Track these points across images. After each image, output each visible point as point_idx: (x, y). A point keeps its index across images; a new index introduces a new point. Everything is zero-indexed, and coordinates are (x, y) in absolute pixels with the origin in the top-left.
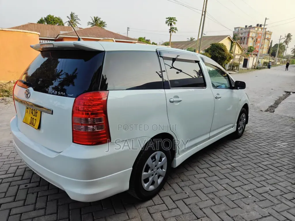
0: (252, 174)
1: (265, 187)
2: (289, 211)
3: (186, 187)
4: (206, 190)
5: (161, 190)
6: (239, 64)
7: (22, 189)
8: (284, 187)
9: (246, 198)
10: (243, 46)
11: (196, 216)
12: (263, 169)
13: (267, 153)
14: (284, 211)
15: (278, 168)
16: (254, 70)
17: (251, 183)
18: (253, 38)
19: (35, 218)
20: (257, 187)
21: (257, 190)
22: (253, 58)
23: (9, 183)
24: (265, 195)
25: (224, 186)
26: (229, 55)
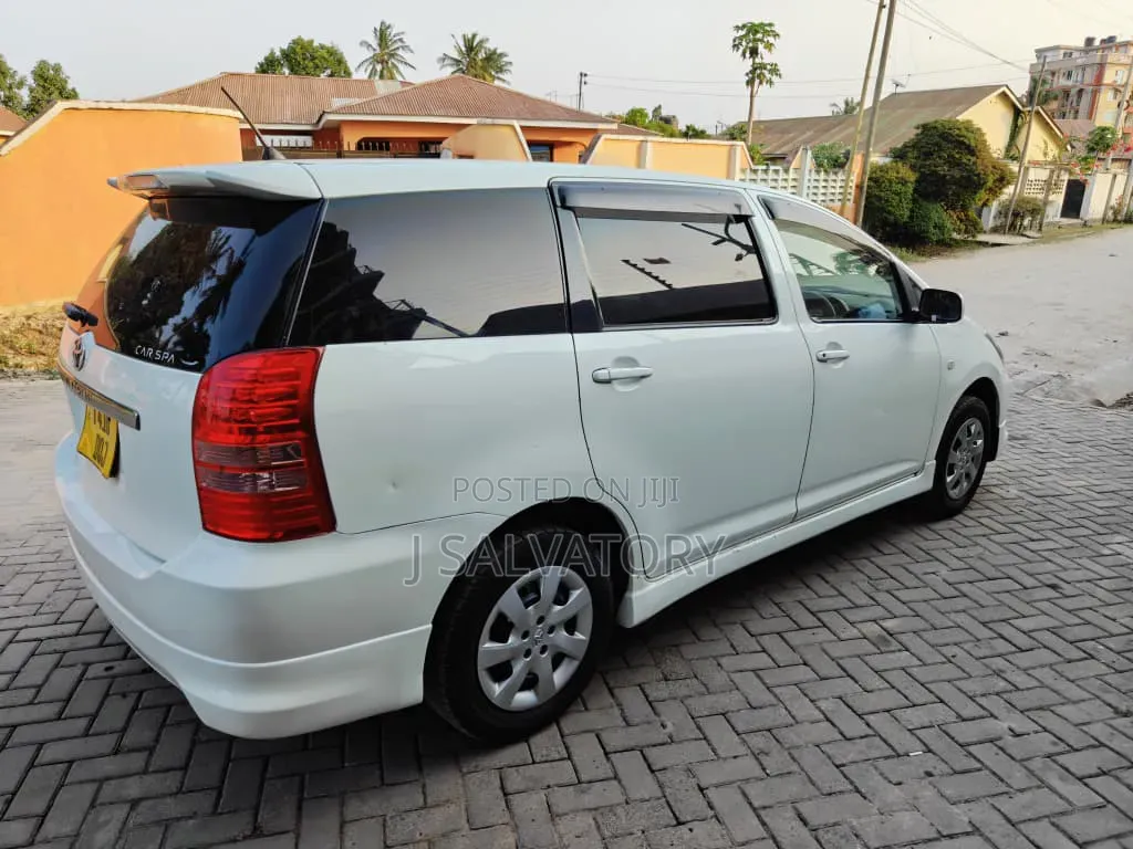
0: (959, 667)
1: (996, 721)
2: (1062, 821)
3: (671, 702)
4: (743, 720)
5: (573, 708)
6: (1046, 203)
7: (94, 679)
8: (1076, 725)
9: (896, 760)
10: (1067, 126)
11: (674, 815)
12: (1015, 645)
13: (1055, 581)
14: (1038, 819)
15: (1078, 648)
16: (1114, 225)
17: (942, 701)
18: (1117, 91)
19: (108, 779)
20: (959, 716)
21: (956, 730)
22: (1110, 176)
23: (58, 655)
24: (985, 753)
25: (823, 705)
26: (994, 167)
